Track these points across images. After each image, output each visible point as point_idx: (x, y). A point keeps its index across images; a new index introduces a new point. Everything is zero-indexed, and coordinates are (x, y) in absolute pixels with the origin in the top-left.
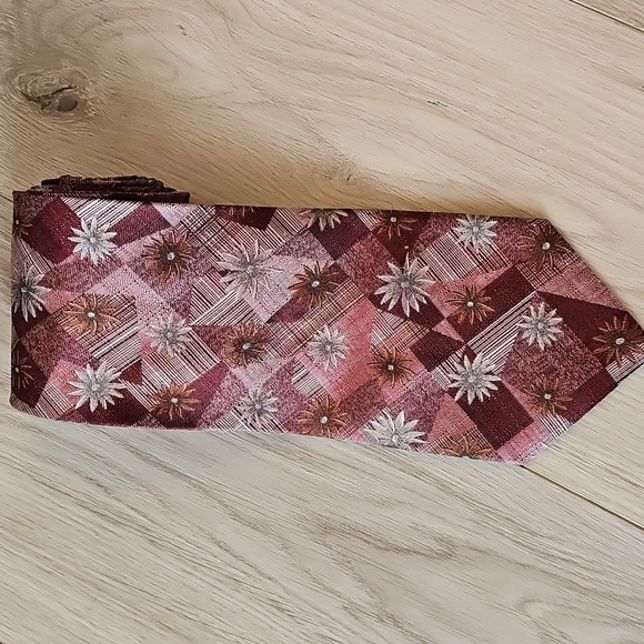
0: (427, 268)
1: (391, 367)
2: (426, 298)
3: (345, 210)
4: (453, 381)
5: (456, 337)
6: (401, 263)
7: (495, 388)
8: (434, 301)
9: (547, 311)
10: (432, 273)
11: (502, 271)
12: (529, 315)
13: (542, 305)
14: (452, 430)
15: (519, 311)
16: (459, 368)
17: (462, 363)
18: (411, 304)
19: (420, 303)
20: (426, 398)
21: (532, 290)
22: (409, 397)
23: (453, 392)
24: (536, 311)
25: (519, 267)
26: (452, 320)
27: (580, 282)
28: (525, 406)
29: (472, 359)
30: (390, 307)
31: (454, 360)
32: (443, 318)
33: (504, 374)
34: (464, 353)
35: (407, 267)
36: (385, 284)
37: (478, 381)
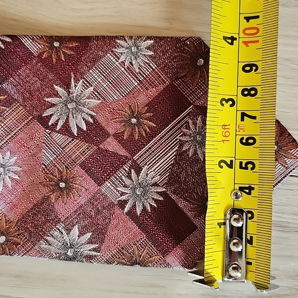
0: (92, 89)
1: (62, 185)
2: (92, 116)
4: (123, 194)
5: (122, 152)
6: (67, 86)
7: (161, 199)
8: (101, 119)
10: (97, 94)
11: (161, 87)
12: (188, 128)
13: (199, 118)
14: (123, 242)
15: (179, 125)
16: (128, 182)
17: (129, 177)
18: (78, 123)
19: (87, 122)
20: (98, 212)
21: (190, 104)
22: (81, 212)
23: (122, 204)
24: (195, 124)
25: (176, 83)
26: (118, 137)
28: (189, 214)
29: (138, 173)
30: (58, 127)
31: (121, 173)
32: (109, 135)
33: (168, 184)
34: (131, 167)
35: (73, 90)
36: (53, 105)
37: (145, 193)
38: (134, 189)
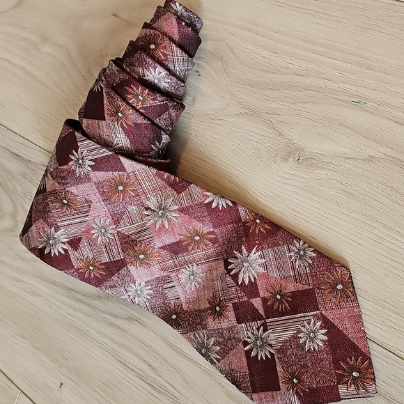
0: (264, 261)
1: (218, 309)
2: (255, 278)
3: (232, 202)
4: (249, 337)
5: (261, 312)
6: (249, 251)
7: (270, 357)
8: (259, 283)
9: (321, 327)
10: (265, 266)
11: (306, 287)
12: (309, 324)
13: (319, 323)
14: (234, 366)
15: (304, 318)
16: (256, 332)
17: (258, 329)
18: (244, 277)
19: (250, 280)
20: (230, 338)
22: (220, 333)
23: (246, 343)
24: (315, 324)
25: (316, 291)
26: (264, 300)
27: (350, 322)
28: (280, 378)
29: (265, 330)
30: (232, 273)
31: (254, 325)
32: (259, 296)
33: (278, 351)
34: (262, 325)
35: (252, 254)
36: (236, 258)
37: (262, 346)
38: (257, 340)
